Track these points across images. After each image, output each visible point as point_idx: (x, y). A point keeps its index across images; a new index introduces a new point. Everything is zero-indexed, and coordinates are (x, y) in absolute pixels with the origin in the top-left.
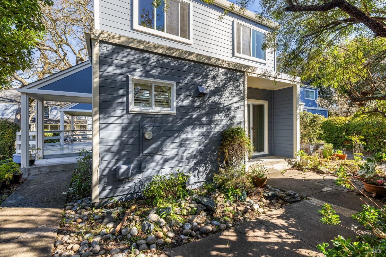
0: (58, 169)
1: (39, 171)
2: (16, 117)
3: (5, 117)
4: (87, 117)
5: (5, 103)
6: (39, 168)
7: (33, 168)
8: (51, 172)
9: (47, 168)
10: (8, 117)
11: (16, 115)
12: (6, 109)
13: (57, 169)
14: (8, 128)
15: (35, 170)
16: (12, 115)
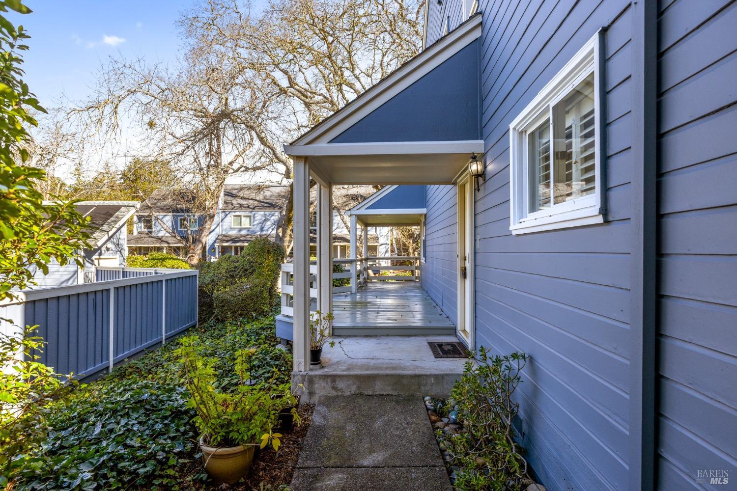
0: (379, 388)
1: (334, 388)
2: (277, 232)
3: (264, 233)
4: (378, 228)
5: (264, 210)
6: (334, 378)
7: (320, 376)
8: (361, 394)
9: (350, 382)
10: (268, 233)
11: (278, 229)
12: (265, 220)
13: (377, 387)
14: (268, 252)
15: (324, 384)
16: (273, 229)
